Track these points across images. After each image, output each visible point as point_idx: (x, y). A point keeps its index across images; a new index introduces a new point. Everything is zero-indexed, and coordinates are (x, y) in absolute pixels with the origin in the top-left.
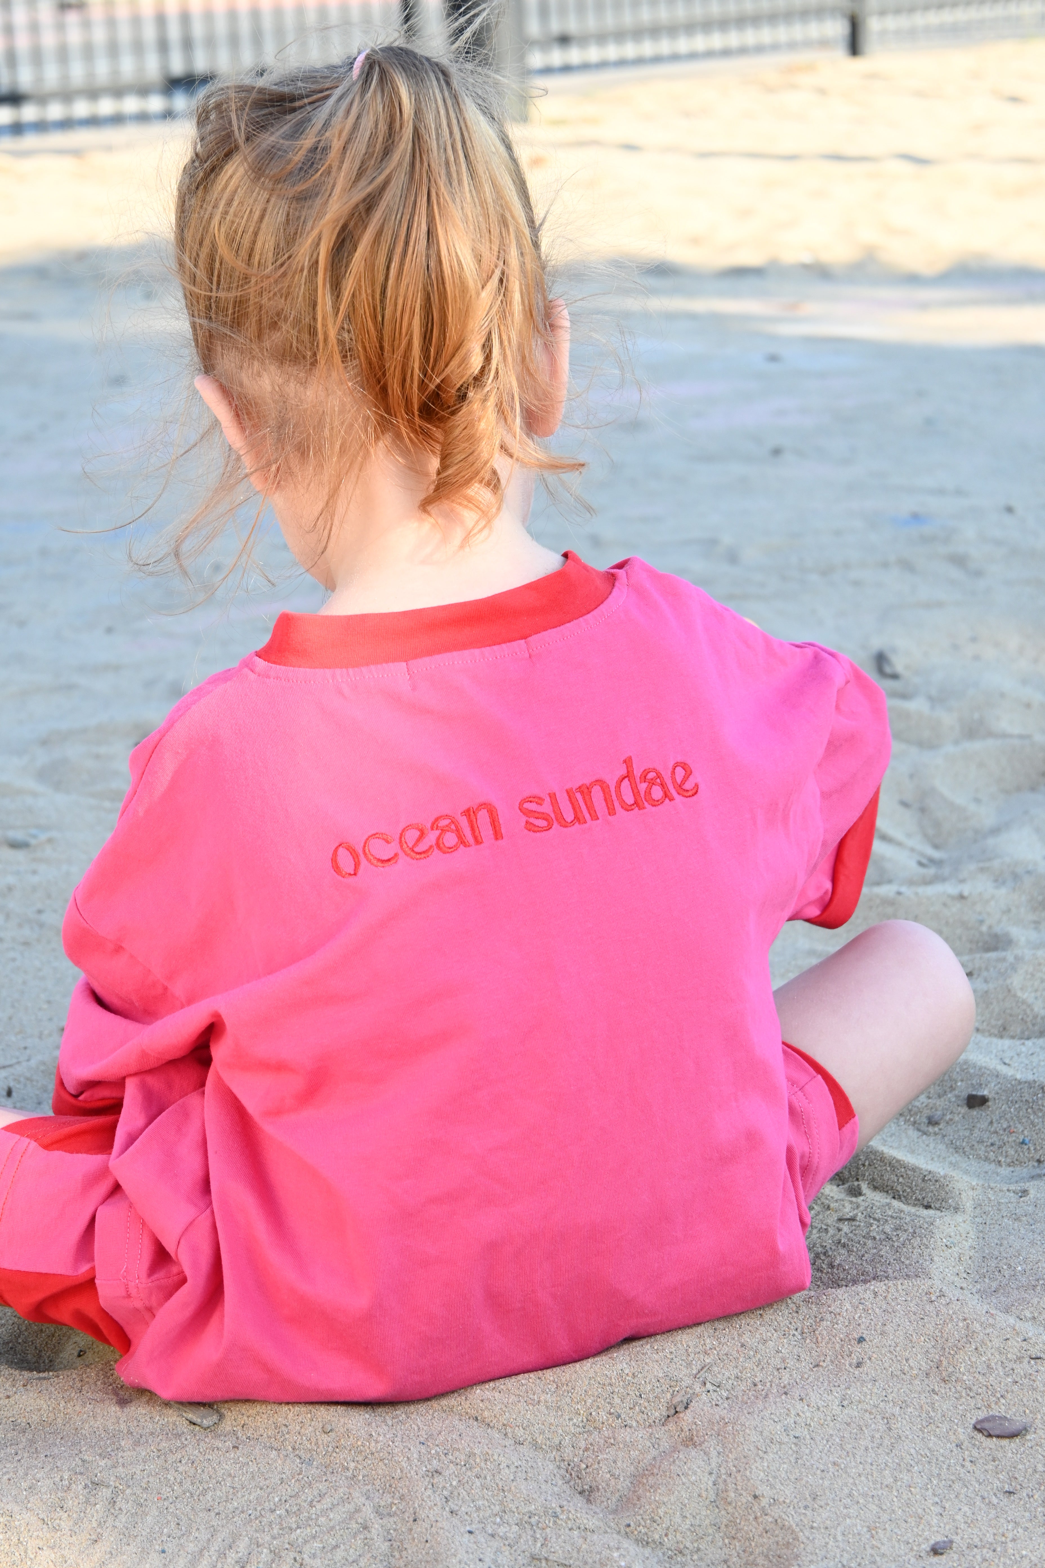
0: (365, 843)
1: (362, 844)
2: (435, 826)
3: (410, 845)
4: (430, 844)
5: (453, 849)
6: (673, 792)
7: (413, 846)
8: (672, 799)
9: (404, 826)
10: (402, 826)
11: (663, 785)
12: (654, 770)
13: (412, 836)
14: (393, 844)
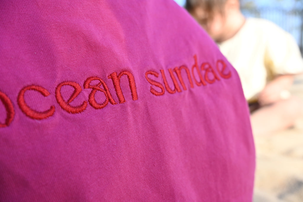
0: (20, 94)
1: (17, 95)
2: (87, 85)
3: (66, 100)
4: (83, 100)
5: (102, 106)
6: (219, 76)
7: (68, 101)
8: (219, 80)
9: (60, 82)
10: (58, 80)
11: (213, 71)
12: (208, 63)
13: (67, 91)
14: (50, 97)
